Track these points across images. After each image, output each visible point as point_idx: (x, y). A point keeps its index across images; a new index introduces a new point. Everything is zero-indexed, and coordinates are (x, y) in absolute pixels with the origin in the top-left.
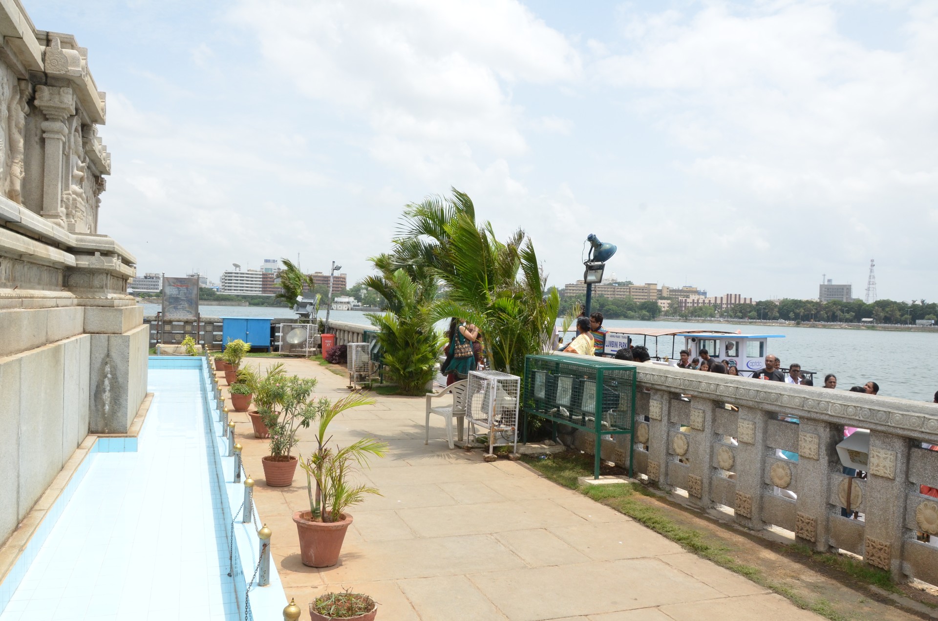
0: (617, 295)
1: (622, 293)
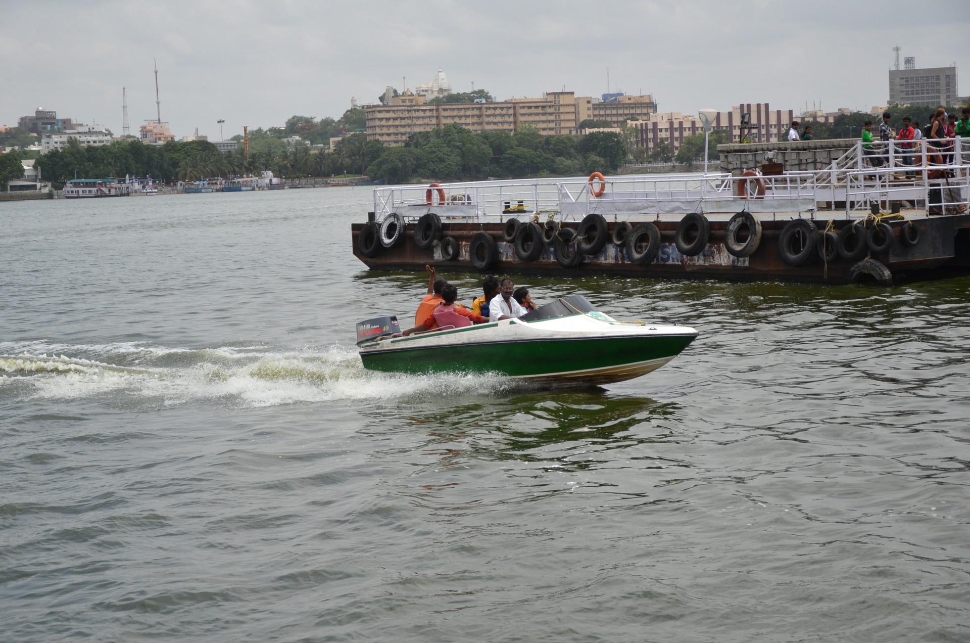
0: (488, 123)
1: (499, 119)
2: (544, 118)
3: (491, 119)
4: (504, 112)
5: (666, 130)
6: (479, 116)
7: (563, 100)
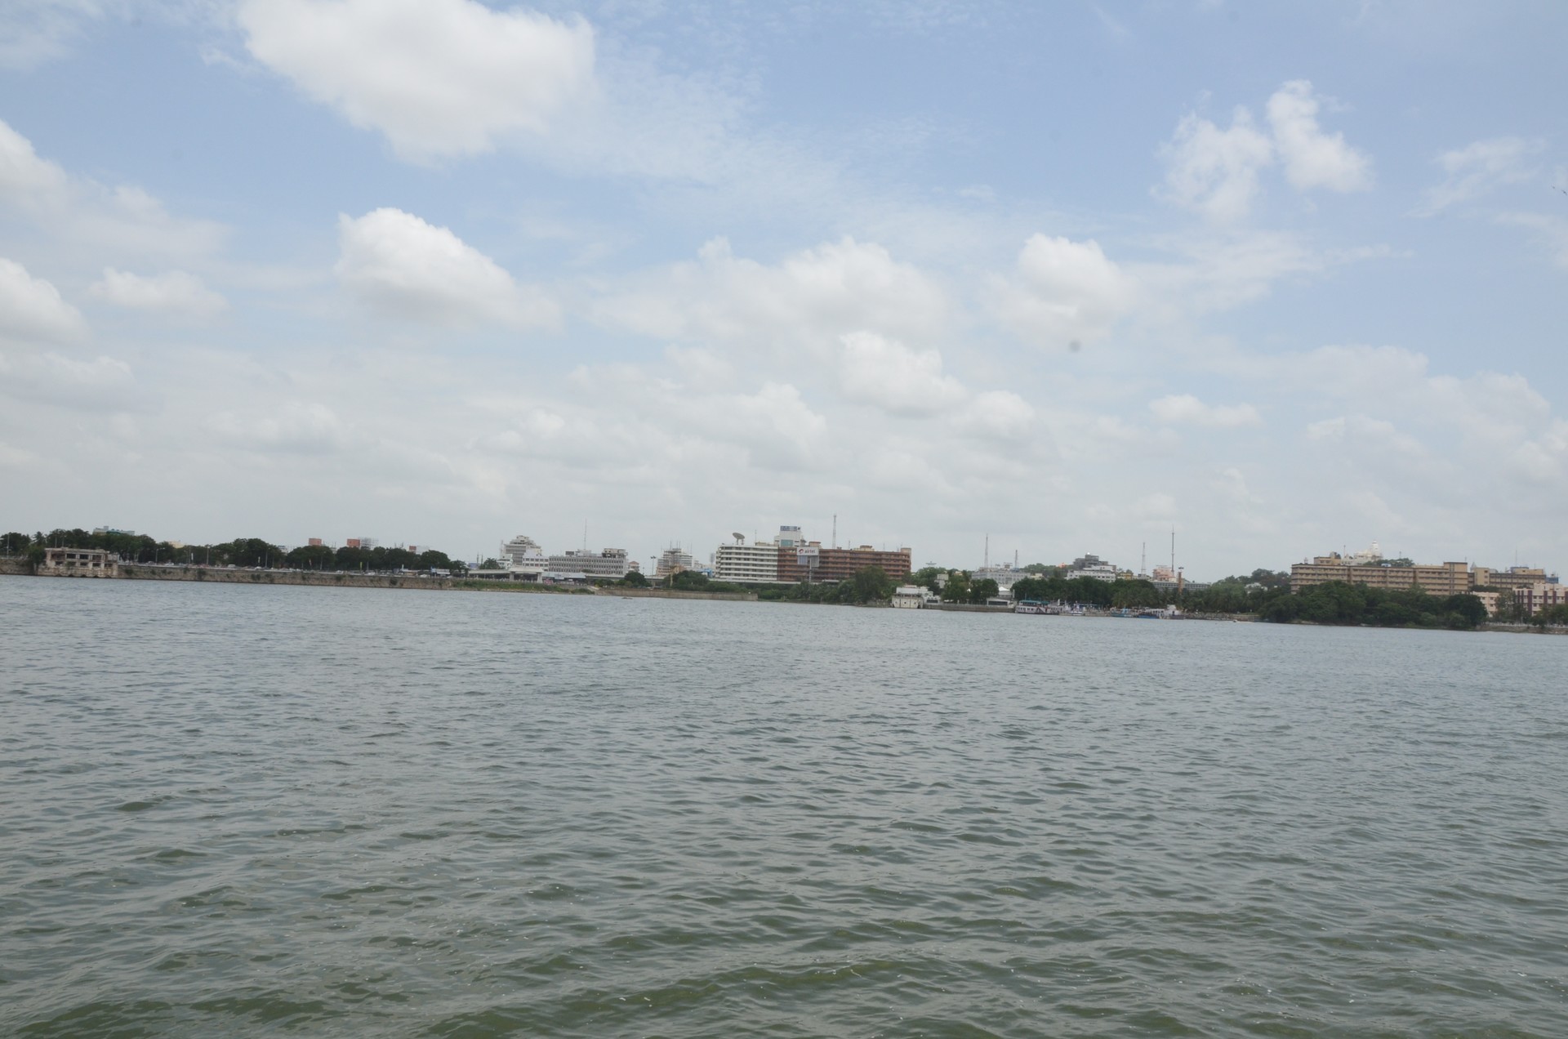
0: (1392, 582)
1: (1401, 580)
2: (1440, 581)
3: (1393, 580)
4: (1406, 574)
5: (1540, 597)
6: (1385, 577)
7: (1457, 568)
